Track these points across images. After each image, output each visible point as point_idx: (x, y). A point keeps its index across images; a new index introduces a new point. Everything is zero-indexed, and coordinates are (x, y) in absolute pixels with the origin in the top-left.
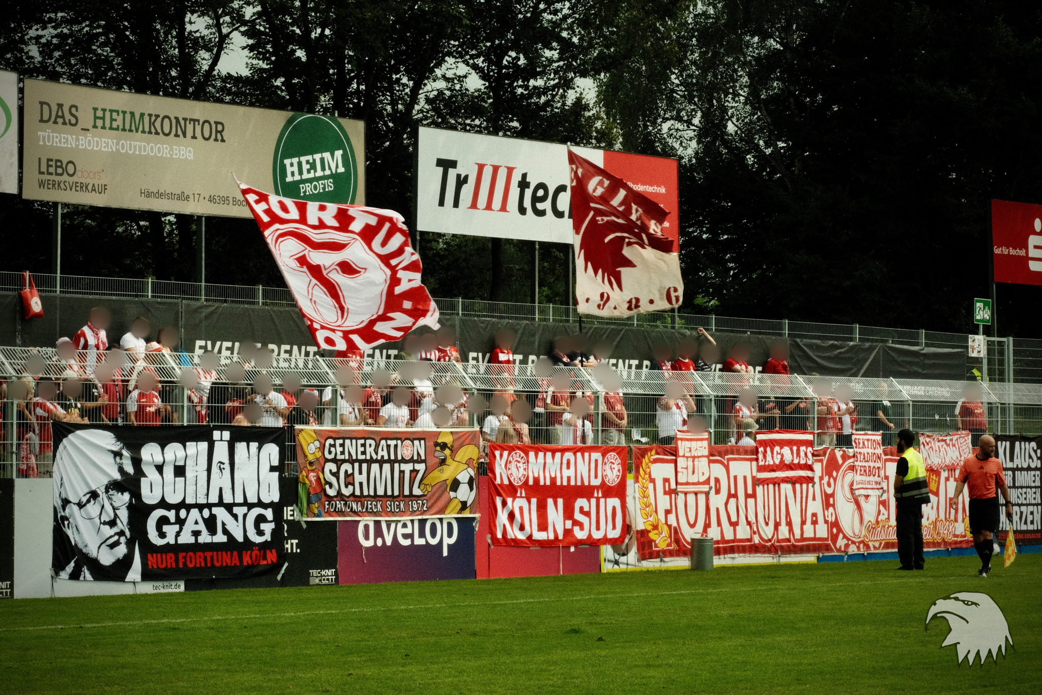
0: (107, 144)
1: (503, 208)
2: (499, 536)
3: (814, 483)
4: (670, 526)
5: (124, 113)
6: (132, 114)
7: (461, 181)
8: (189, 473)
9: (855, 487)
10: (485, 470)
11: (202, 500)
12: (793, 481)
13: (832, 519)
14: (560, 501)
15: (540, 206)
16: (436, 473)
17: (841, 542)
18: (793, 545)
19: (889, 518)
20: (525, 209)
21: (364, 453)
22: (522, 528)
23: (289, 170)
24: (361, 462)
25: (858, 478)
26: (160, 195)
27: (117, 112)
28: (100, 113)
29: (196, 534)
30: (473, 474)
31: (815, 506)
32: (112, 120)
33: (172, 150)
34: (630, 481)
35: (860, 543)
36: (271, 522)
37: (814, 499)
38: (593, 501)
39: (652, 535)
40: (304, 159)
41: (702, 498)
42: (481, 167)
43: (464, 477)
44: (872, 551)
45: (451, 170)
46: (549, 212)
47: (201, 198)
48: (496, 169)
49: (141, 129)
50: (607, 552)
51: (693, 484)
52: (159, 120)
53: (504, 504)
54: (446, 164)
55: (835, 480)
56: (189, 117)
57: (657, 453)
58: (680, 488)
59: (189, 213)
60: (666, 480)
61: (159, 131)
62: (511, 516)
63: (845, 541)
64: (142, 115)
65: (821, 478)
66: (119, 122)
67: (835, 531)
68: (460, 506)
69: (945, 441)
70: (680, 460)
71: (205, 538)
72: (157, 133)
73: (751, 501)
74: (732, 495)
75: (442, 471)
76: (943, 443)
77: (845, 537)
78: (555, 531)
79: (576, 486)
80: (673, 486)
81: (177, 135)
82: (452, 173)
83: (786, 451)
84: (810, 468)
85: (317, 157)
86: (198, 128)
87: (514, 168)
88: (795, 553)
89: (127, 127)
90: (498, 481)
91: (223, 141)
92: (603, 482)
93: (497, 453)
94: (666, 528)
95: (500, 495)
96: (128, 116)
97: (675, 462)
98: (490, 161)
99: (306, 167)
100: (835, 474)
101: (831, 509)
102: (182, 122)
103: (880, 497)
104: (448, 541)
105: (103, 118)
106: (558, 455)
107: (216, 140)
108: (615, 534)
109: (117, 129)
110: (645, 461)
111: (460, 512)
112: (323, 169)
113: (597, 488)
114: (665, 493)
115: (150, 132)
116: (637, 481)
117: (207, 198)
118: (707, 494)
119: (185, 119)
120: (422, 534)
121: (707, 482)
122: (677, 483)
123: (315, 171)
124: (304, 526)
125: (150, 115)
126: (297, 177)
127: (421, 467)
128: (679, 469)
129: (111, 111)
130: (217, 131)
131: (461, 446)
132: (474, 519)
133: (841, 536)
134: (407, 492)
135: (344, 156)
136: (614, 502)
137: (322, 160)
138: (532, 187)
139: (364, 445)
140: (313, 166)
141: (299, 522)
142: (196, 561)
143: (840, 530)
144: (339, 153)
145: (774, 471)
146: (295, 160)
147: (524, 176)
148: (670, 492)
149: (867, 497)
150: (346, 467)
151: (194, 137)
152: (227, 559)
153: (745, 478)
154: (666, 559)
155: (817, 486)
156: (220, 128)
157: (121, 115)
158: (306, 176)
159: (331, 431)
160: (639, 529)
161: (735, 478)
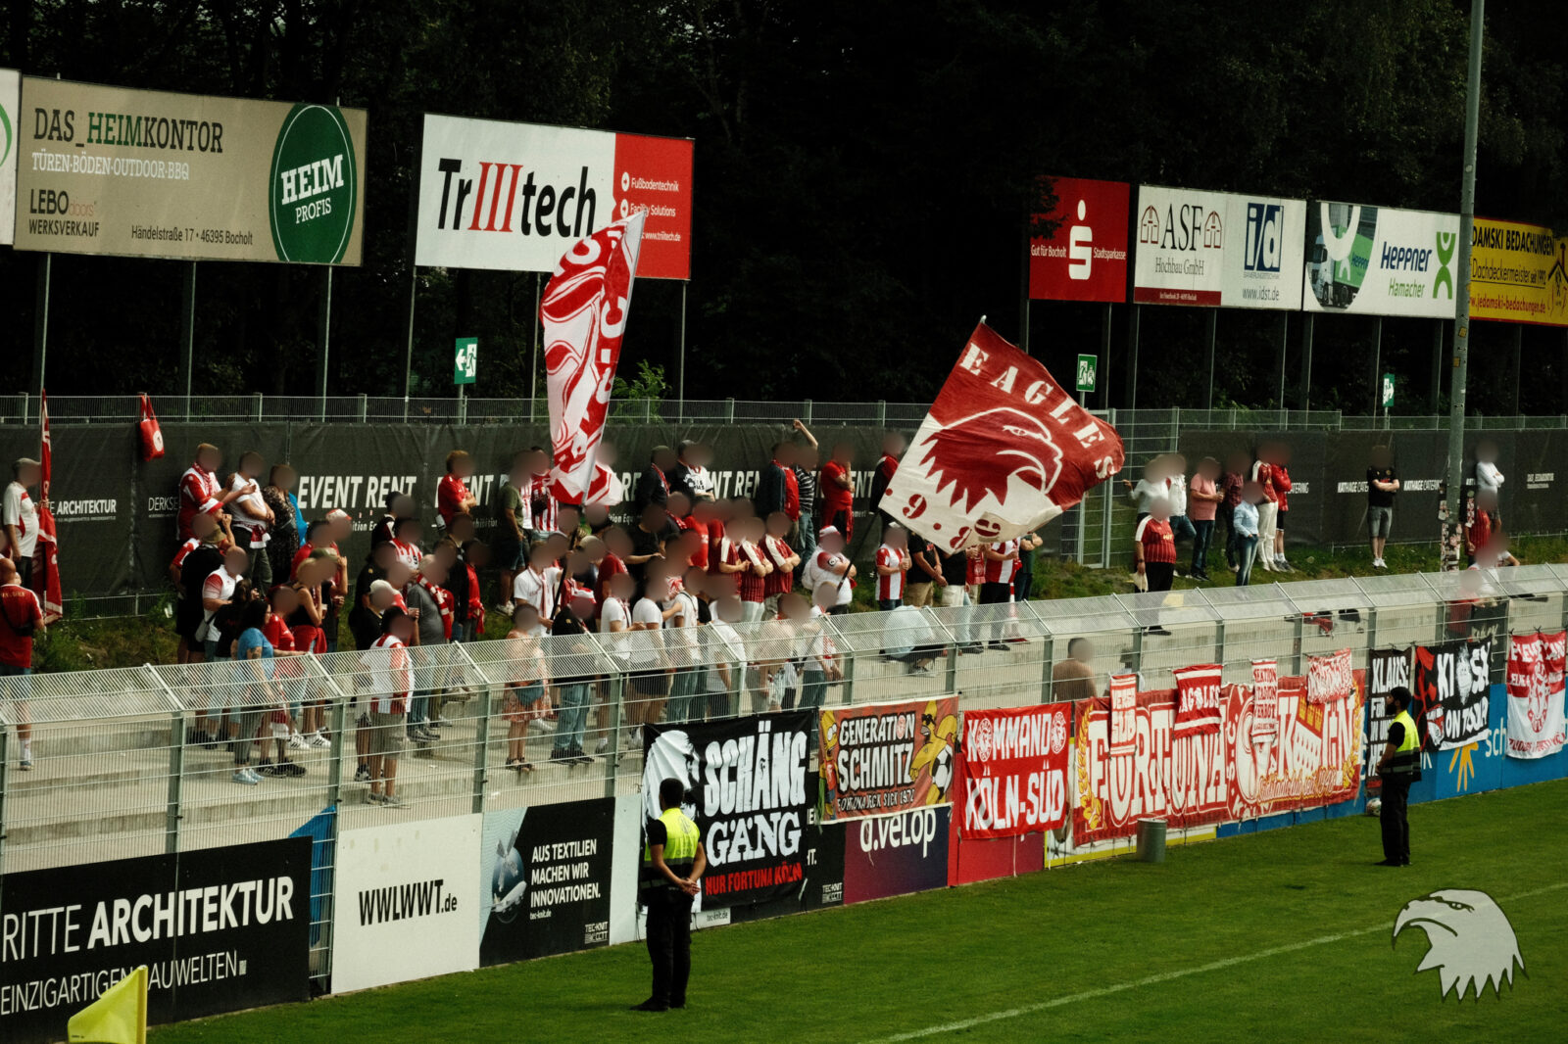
0: (101, 163)
1: (506, 228)
2: (968, 828)
3: (1219, 732)
4: (1101, 800)
5: (121, 117)
6: (129, 118)
7: (464, 189)
8: (740, 777)
9: (1254, 733)
10: (960, 747)
11: (747, 809)
12: (1202, 731)
13: (1231, 777)
14: (1017, 777)
15: (546, 220)
16: (921, 754)
17: (1238, 806)
18: (1198, 815)
19: (1277, 771)
20: (529, 225)
21: (868, 735)
22: (986, 816)
23: (286, 186)
24: (865, 746)
25: (1258, 721)
26: (151, 234)
27: (113, 116)
28: (96, 122)
29: (742, 849)
30: (951, 752)
31: (1219, 762)
32: (109, 129)
33: (167, 167)
34: (1071, 746)
35: (1253, 805)
36: (797, 829)
37: (1219, 753)
38: (1042, 774)
39: (1086, 815)
40: (302, 170)
41: (1129, 759)
42: (486, 167)
43: (943, 758)
44: (1263, 815)
45: (454, 175)
46: (554, 229)
47: (194, 235)
48: (501, 168)
49: (136, 141)
50: (1050, 838)
51: (1123, 744)
52: (156, 124)
53: (974, 786)
54: (450, 166)
55: (1237, 725)
56: (186, 119)
57: (1095, 709)
58: (1114, 751)
59: (180, 258)
60: (1100, 742)
61: (156, 141)
62: (978, 801)
63: (1241, 805)
64: (139, 119)
65: (1225, 725)
66: (115, 133)
67: (1233, 791)
68: (938, 793)
69: (1329, 663)
70: (1114, 714)
71: (749, 855)
72: (153, 145)
73: (1167, 760)
74: (1154, 756)
75: (926, 751)
76: (1328, 667)
77: (1242, 800)
78: (1012, 819)
79: (1030, 757)
80: (1107, 750)
81: (173, 147)
82: (455, 177)
83: (1198, 692)
84: (1215, 712)
85: (316, 165)
86: (196, 133)
87: (521, 166)
88: (1199, 824)
89: (123, 139)
90: (969, 760)
91: (220, 150)
92: (1051, 750)
93: (970, 722)
94: (1098, 802)
95: (971, 776)
96: (124, 121)
97: (1109, 718)
98: (495, 159)
99: (304, 181)
100: (1236, 718)
101: (1232, 763)
102: (179, 126)
103: (1272, 743)
104: (929, 838)
105: (98, 128)
106: (1018, 719)
107: (213, 150)
108: (1056, 816)
109: (112, 142)
110: (1084, 719)
111: (937, 802)
112: (321, 184)
113: (1045, 757)
114: (1100, 758)
115: (146, 144)
116: (1077, 746)
117: (200, 234)
118: (1133, 755)
119: (182, 122)
120: (908, 834)
121: (1133, 741)
122: (1110, 745)
123: (313, 187)
124: (821, 831)
125: (147, 119)
126: (294, 198)
127: (909, 747)
128: (1114, 727)
129: (108, 116)
130: (215, 138)
131: (943, 718)
132: (949, 808)
133: (1238, 798)
134: (899, 782)
135: (344, 163)
136: (1058, 774)
137: (321, 169)
138: (538, 192)
139: (869, 726)
140: (310, 178)
141: (817, 827)
142: (741, 883)
143: (1238, 791)
144: (339, 159)
145: (1188, 720)
146: (293, 173)
147: (531, 177)
148: (1104, 757)
149: (1261, 744)
150: (855, 754)
151: (191, 148)
152: (763, 879)
153: (1164, 731)
154: (1096, 843)
155: (1222, 735)
156: (218, 130)
157: (118, 120)
158: (304, 195)
159: (845, 711)
160: (1076, 807)
161: (1156, 732)
